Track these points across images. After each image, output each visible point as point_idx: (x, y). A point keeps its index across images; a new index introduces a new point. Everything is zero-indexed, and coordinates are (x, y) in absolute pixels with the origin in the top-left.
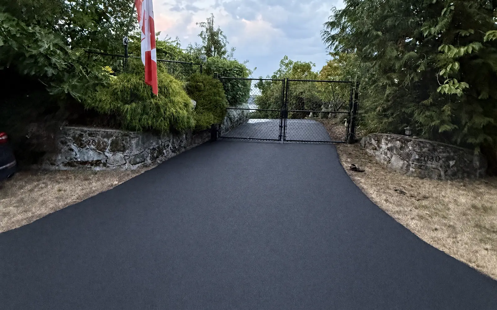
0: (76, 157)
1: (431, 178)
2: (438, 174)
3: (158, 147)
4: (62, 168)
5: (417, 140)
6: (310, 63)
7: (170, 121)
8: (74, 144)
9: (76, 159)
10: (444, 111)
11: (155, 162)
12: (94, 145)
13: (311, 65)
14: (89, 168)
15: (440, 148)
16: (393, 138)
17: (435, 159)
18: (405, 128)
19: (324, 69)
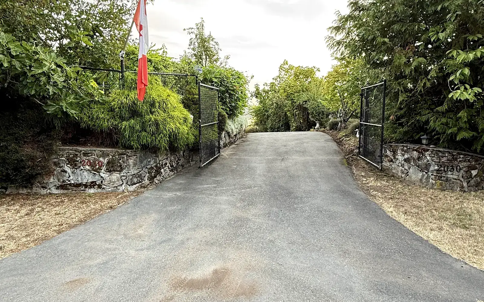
0: (69, 179)
1: (452, 190)
2: (460, 185)
3: (156, 166)
4: (55, 191)
5: (435, 149)
6: (313, 68)
7: (170, 137)
8: (68, 165)
9: (69, 181)
10: (460, 118)
11: (153, 182)
12: (89, 166)
13: (315, 70)
14: (82, 190)
15: (460, 158)
16: (409, 149)
17: (455, 170)
18: (421, 137)
19: (330, 75)
